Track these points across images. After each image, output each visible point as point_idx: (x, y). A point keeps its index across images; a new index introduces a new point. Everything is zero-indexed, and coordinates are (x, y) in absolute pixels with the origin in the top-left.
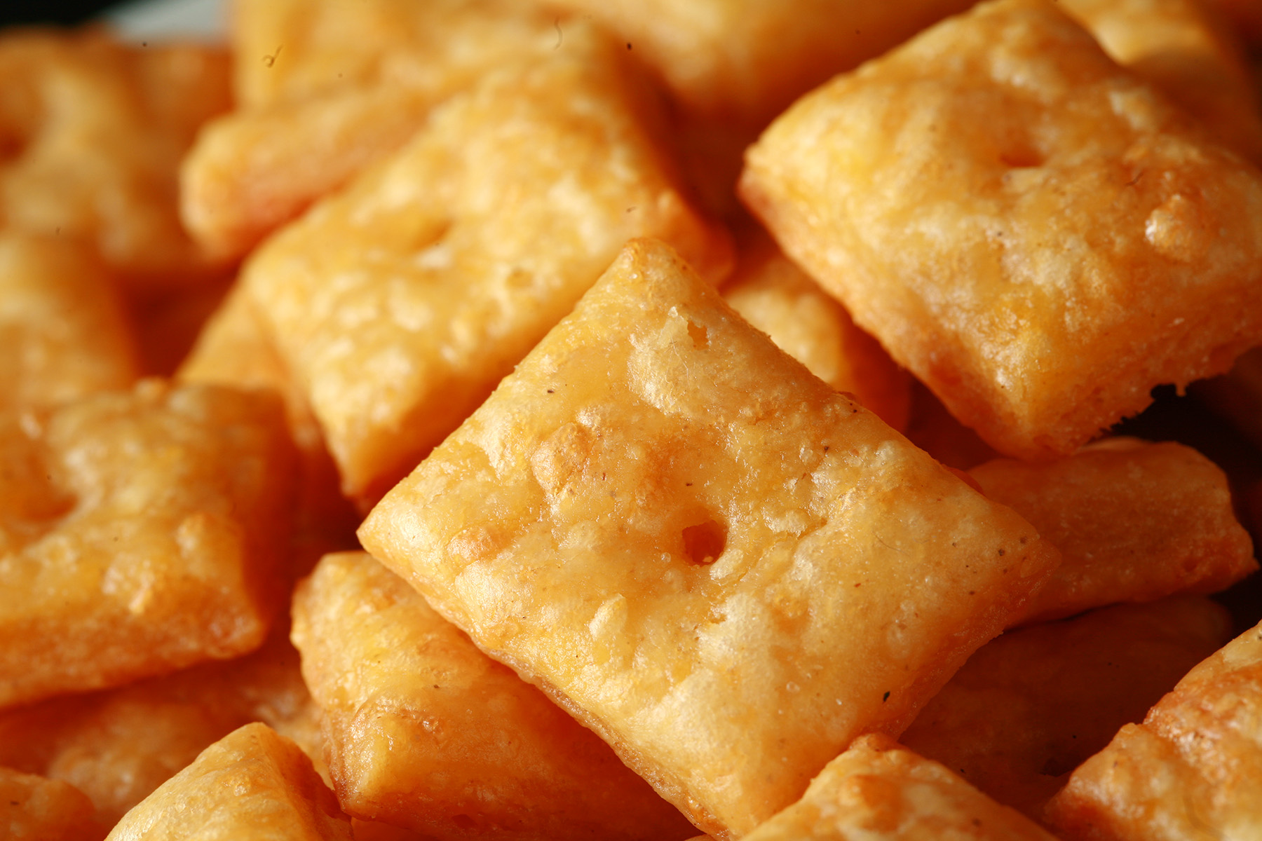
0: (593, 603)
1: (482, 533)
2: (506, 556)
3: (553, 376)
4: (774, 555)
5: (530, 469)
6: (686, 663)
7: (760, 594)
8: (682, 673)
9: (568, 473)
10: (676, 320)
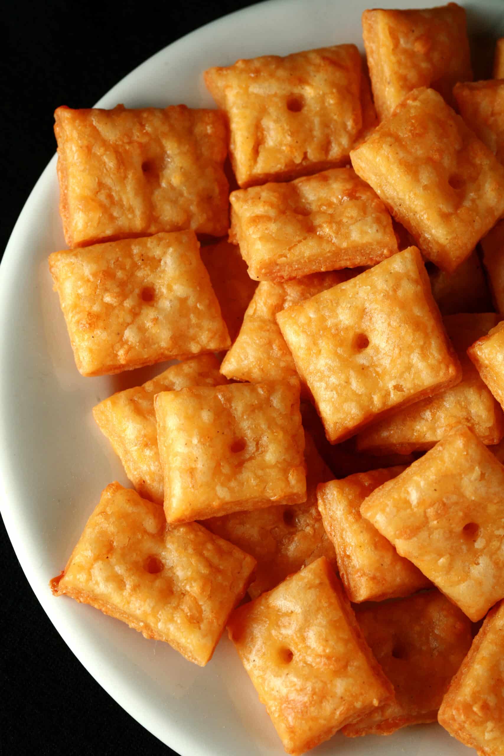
0: (440, 555)
1: (408, 531)
2: (415, 539)
3: (436, 483)
4: (495, 543)
5: (425, 512)
6: (466, 575)
7: (491, 557)
8: (464, 580)
9: (438, 516)
10: (477, 470)
